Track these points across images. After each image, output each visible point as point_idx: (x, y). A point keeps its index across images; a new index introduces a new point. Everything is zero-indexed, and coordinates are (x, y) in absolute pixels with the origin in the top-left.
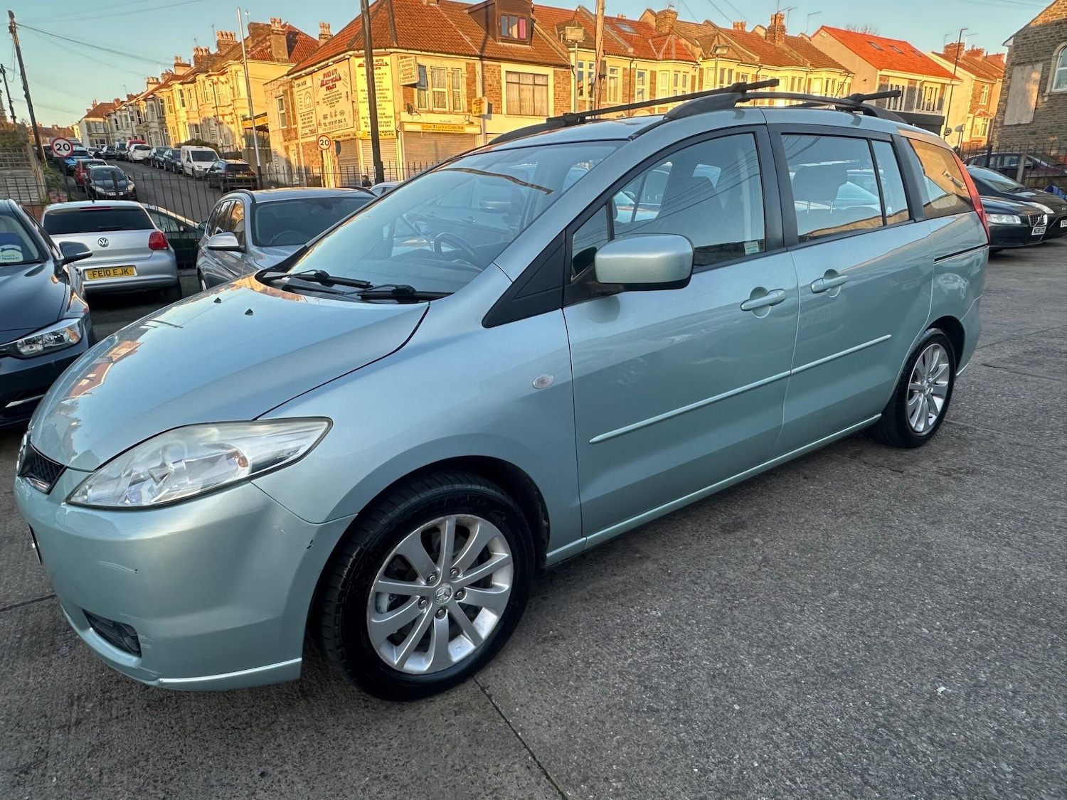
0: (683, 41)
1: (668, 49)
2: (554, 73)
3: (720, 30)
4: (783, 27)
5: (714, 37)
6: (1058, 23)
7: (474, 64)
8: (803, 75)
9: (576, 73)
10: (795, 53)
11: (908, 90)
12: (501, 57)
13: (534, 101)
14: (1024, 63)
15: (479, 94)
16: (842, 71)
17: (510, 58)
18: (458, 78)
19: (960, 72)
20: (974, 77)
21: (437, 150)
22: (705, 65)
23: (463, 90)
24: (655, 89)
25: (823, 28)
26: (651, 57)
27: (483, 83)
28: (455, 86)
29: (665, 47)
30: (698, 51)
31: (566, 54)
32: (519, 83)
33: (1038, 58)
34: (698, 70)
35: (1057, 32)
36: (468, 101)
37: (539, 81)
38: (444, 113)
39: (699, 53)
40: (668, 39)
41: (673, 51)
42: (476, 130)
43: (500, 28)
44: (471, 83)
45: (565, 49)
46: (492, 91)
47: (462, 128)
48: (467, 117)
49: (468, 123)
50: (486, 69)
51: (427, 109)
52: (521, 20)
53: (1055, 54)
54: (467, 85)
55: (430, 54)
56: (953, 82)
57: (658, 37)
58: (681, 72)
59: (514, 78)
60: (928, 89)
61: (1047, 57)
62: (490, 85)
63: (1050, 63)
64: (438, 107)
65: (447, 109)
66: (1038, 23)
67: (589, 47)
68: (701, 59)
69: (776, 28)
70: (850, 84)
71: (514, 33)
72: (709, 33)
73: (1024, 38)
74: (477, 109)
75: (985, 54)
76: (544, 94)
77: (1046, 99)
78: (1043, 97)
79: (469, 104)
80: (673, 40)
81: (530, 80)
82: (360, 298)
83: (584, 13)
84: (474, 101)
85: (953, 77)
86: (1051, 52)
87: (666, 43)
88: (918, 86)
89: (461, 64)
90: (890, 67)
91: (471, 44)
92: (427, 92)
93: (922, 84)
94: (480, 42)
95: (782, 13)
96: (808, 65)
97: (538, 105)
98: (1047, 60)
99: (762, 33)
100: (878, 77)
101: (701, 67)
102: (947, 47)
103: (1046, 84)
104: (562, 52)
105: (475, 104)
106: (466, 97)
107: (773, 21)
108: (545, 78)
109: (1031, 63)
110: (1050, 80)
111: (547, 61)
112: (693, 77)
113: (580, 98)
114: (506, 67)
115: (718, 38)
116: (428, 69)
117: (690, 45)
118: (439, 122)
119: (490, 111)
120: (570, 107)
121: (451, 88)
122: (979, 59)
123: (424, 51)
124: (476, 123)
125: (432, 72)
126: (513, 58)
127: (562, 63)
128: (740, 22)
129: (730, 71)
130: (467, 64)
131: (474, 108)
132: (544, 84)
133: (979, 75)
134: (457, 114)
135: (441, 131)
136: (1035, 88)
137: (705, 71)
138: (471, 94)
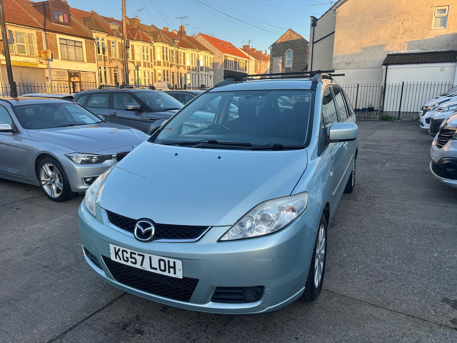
0: (144, 33)
1: (139, 35)
2: (85, 42)
3: (158, 29)
4: (185, 31)
5: (158, 33)
6: (285, 43)
7: (41, 33)
8: (196, 52)
9: (96, 43)
10: (191, 43)
11: (234, 62)
12: (56, 31)
13: (76, 54)
14: (276, 56)
15: (45, 49)
16: (210, 52)
17: (61, 31)
18: (32, 39)
19: (250, 57)
20: (254, 59)
21: (21, 76)
22: (155, 44)
23: (35, 45)
24: (134, 53)
25: (200, 34)
26: (131, 39)
27: (47, 43)
28: (31, 42)
29: (137, 34)
30: (152, 38)
31: (90, 33)
32: (67, 45)
33: (280, 55)
34: (152, 46)
35: (285, 46)
36: (39, 51)
37: (77, 44)
38: (25, 56)
39: (152, 39)
40: (138, 31)
41: (141, 37)
42: (45, 66)
43: (53, 16)
44: (40, 42)
45: (90, 30)
46: (52, 47)
47: (37, 65)
48: (39, 59)
49: (40, 62)
50: (48, 36)
51: (14, 53)
52: (64, 14)
53: (285, 54)
54: (38, 43)
55: (14, 25)
56: (249, 61)
57: (133, 30)
58: (145, 47)
59: (64, 42)
60: (241, 62)
61: (283, 54)
62: (51, 44)
63: (284, 57)
64: (21, 53)
65: (27, 54)
66: (279, 42)
67: (101, 31)
68: (153, 42)
69: (182, 32)
70: (213, 58)
71: (61, 20)
72: (154, 31)
73: (275, 47)
74: (45, 55)
75: (256, 51)
76: (81, 51)
77: (285, 70)
78: (284, 69)
79: (40, 52)
80: (140, 32)
81: (73, 44)
82: (251, 149)
83: (95, 14)
84: (42, 51)
85: (249, 58)
86: (284, 53)
87: (137, 33)
88: (238, 61)
89: (33, 32)
90: (227, 53)
91: (38, 22)
92: (13, 45)
93: (239, 60)
94: (43, 21)
95: (184, 26)
96: (197, 48)
97: (78, 56)
98: (283, 55)
99: (176, 33)
100: (224, 56)
101: (153, 45)
102: (244, 46)
103: (284, 64)
104: (88, 32)
105: (43, 53)
106: (37, 49)
107: (180, 29)
108: (80, 43)
109: (278, 56)
110: (285, 63)
111: (80, 35)
112: (151, 49)
113: (99, 54)
114: (58, 36)
115: (160, 33)
116: (13, 32)
117: (147, 35)
118: (23, 61)
119: (52, 58)
120: (95, 58)
121: (28, 44)
122: (255, 52)
123: (10, 23)
124: (44, 63)
125: (16, 35)
126: (63, 32)
127: (89, 37)
128: (166, 27)
129: (166, 48)
130: (37, 32)
131: (43, 55)
132: (80, 46)
133: (256, 58)
134: (32, 57)
135: (24, 66)
136: (281, 65)
137: (156, 47)
138: (40, 48)
